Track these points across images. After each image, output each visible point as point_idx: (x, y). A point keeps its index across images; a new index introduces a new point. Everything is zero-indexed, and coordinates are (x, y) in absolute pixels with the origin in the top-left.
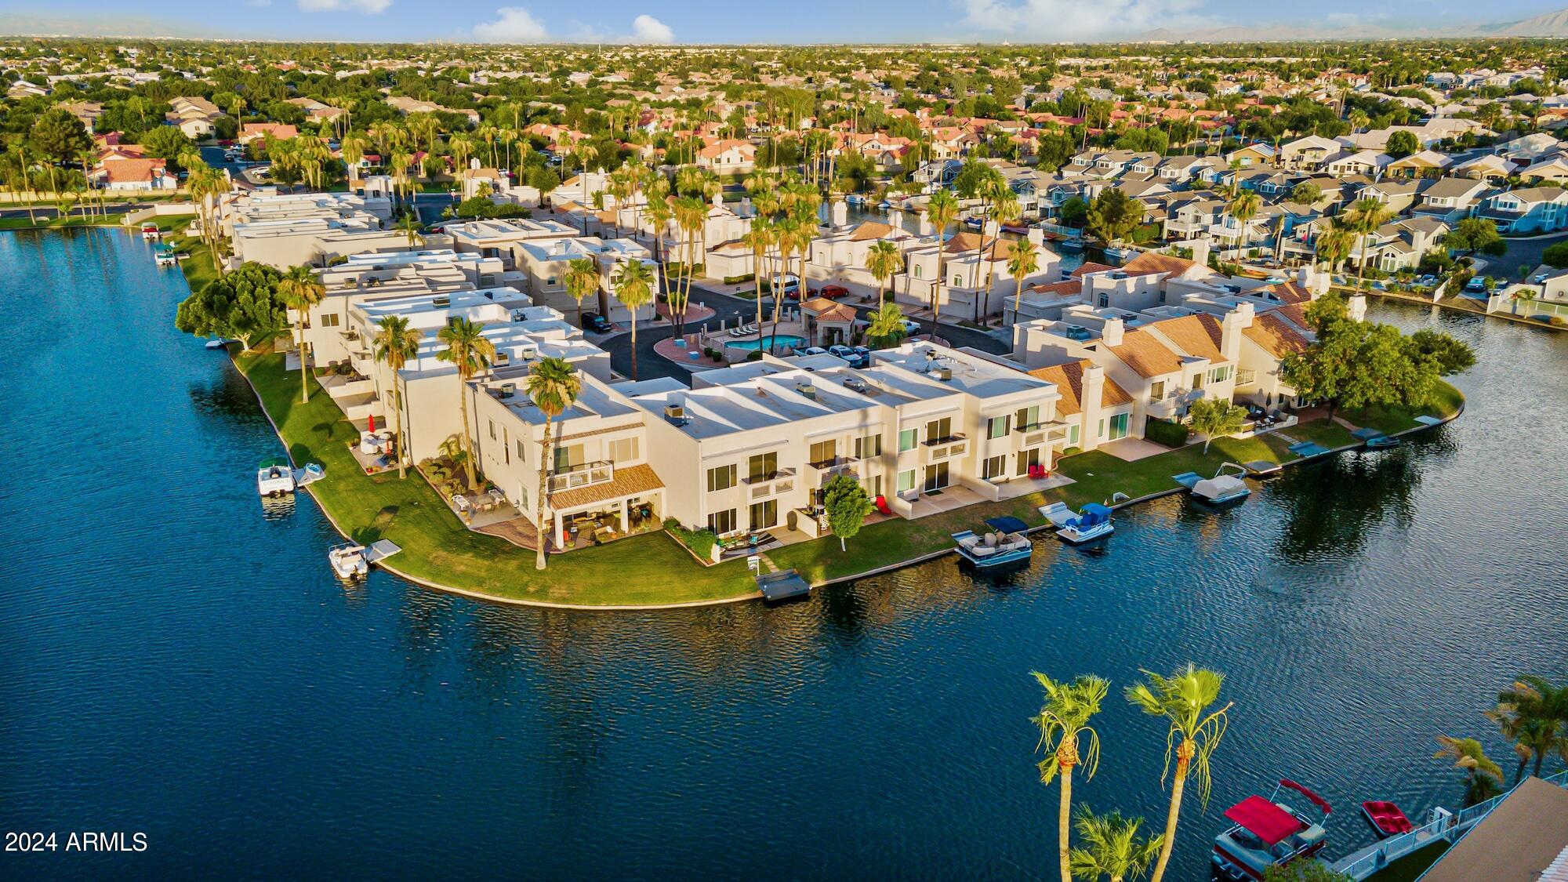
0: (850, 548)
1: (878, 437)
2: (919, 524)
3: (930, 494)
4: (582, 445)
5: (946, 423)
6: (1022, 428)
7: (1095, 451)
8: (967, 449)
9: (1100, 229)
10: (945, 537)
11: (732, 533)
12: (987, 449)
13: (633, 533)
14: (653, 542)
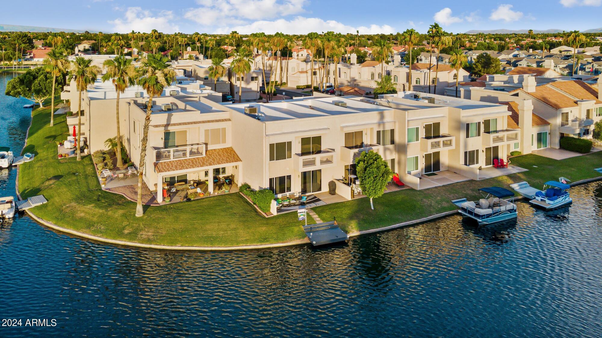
0: (377, 207)
1: (392, 131)
2: (426, 193)
3: (429, 175)
4: (186, 132)
5: (437, 126)
6: (487, 132)
7: (531, 154)
8: (454, 143)
9: (480, 71)
10: (447, 202)
11: (288, 194)
12: (466, 145)
13: (216, 194)
14: (229, 200)
